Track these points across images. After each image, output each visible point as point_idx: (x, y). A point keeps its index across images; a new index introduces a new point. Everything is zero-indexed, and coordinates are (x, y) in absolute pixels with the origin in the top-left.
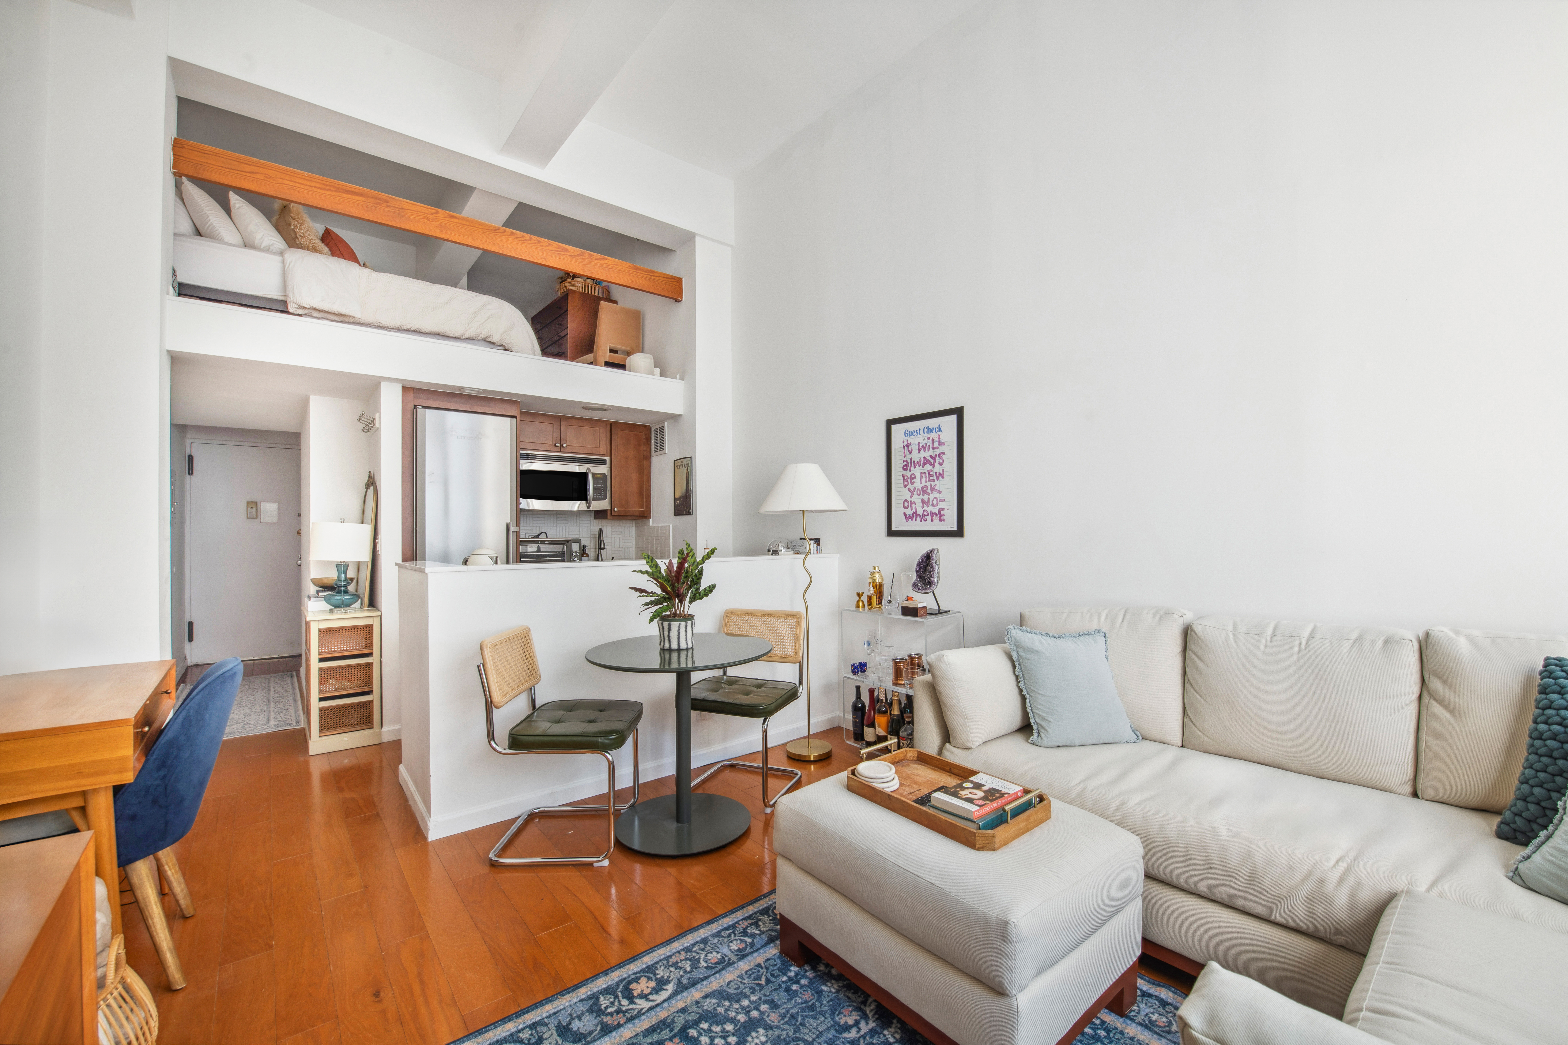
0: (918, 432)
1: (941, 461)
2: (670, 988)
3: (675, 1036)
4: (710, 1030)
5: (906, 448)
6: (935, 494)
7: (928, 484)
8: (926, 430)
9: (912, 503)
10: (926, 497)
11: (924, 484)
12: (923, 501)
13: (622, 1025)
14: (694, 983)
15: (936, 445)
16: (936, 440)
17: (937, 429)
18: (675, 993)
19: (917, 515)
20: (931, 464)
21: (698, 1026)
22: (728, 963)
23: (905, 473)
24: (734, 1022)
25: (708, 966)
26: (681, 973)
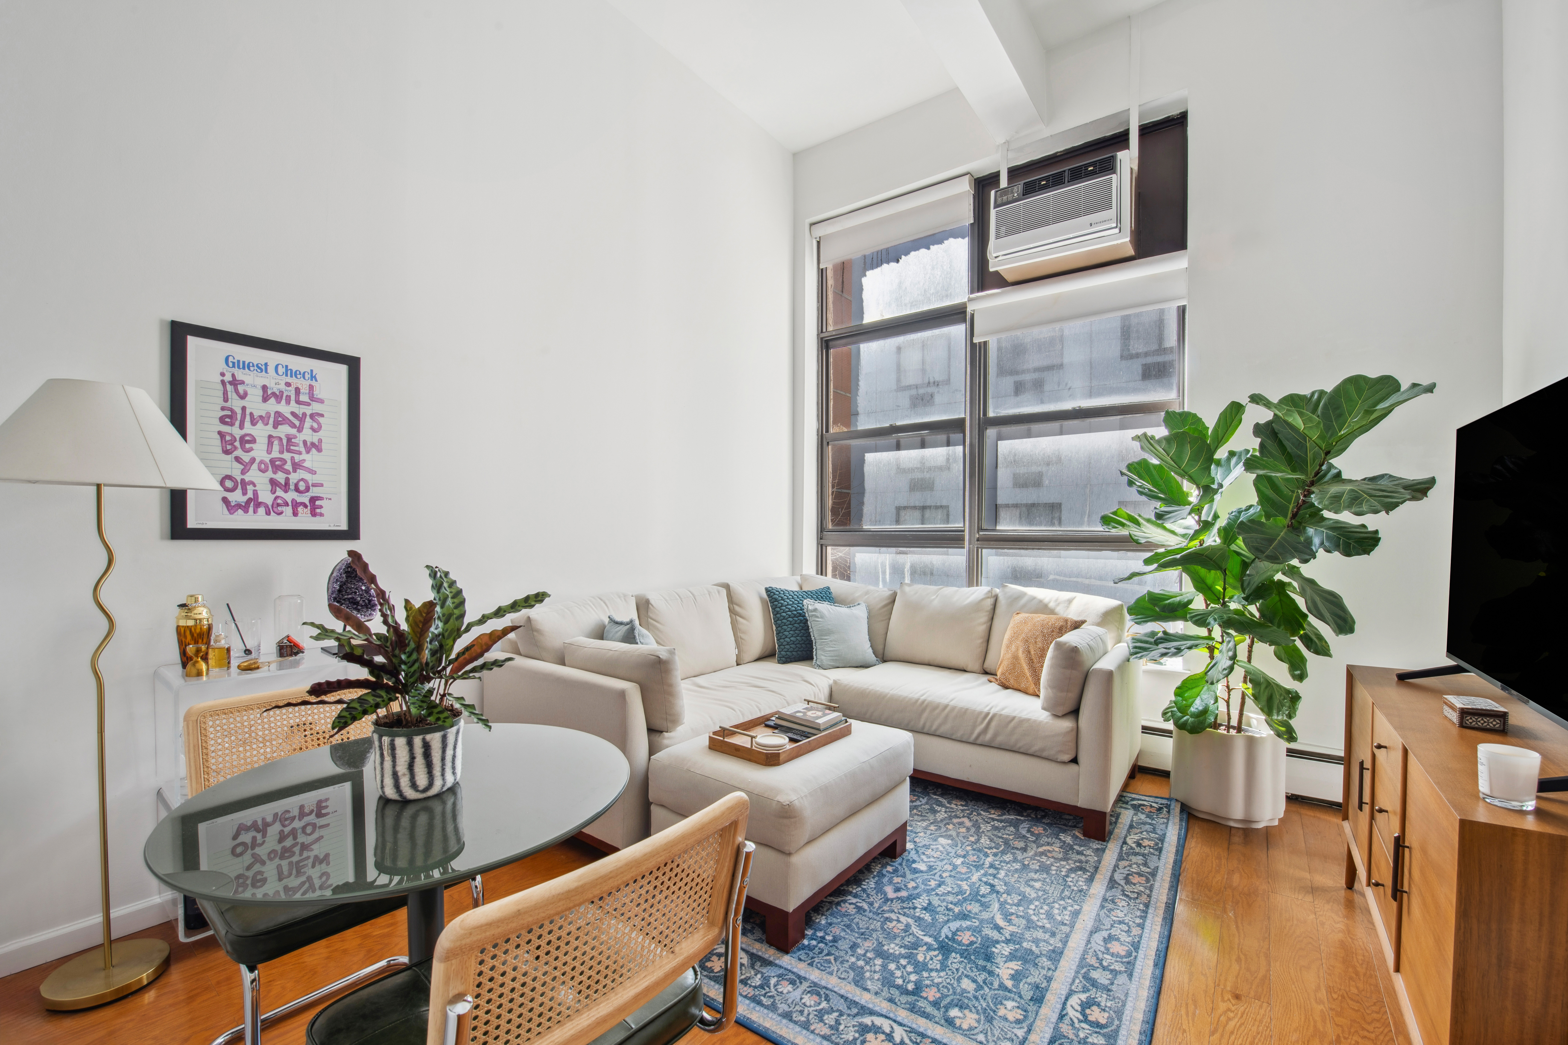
0: (263, 368)
1: (315, 425)
2: (867, 1020)
3: (921, 997)
4: (902, 977)
5: (229, 388)
6: (301, 474)
7: (287, 456)
8: (281, 370)
9: (244, 484)
10: (280, 477)
11: (275, 454)
12: (273, 483)
13: (932, 1038)
14: (854, 1003)
15: (304, 398)
16: (304, 389)
17: (307, 376)
18: (872, 1013)
19: (258, 505)
20: (293, 426)
21: (903, 985)
22: (814, 987)
23: (225, 429)
24: (886, 965)
25: (825, 1000)
26: (844, 1017)
